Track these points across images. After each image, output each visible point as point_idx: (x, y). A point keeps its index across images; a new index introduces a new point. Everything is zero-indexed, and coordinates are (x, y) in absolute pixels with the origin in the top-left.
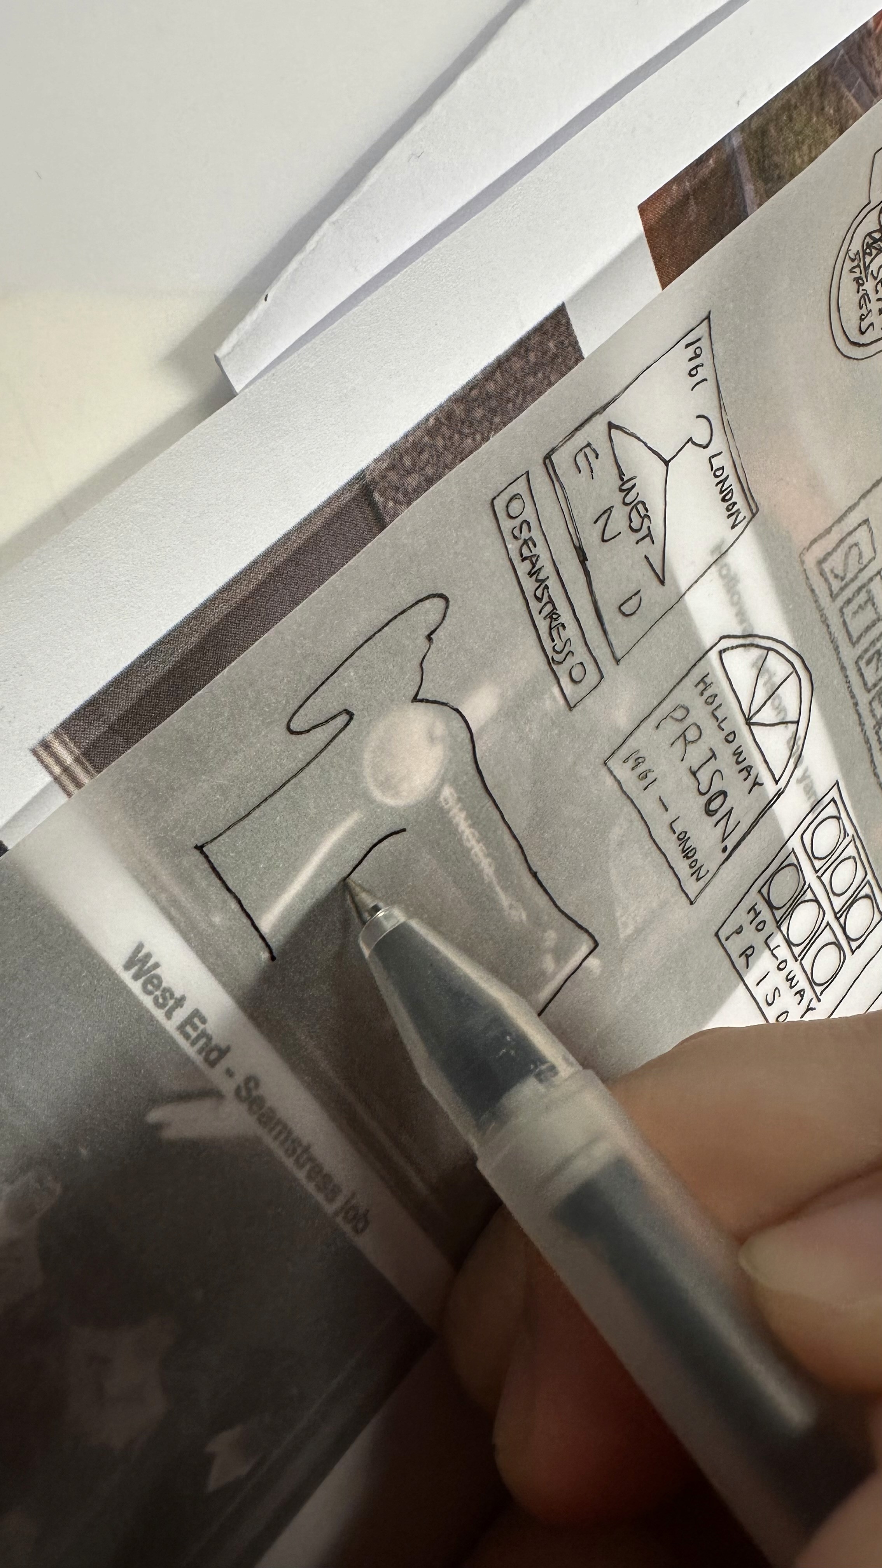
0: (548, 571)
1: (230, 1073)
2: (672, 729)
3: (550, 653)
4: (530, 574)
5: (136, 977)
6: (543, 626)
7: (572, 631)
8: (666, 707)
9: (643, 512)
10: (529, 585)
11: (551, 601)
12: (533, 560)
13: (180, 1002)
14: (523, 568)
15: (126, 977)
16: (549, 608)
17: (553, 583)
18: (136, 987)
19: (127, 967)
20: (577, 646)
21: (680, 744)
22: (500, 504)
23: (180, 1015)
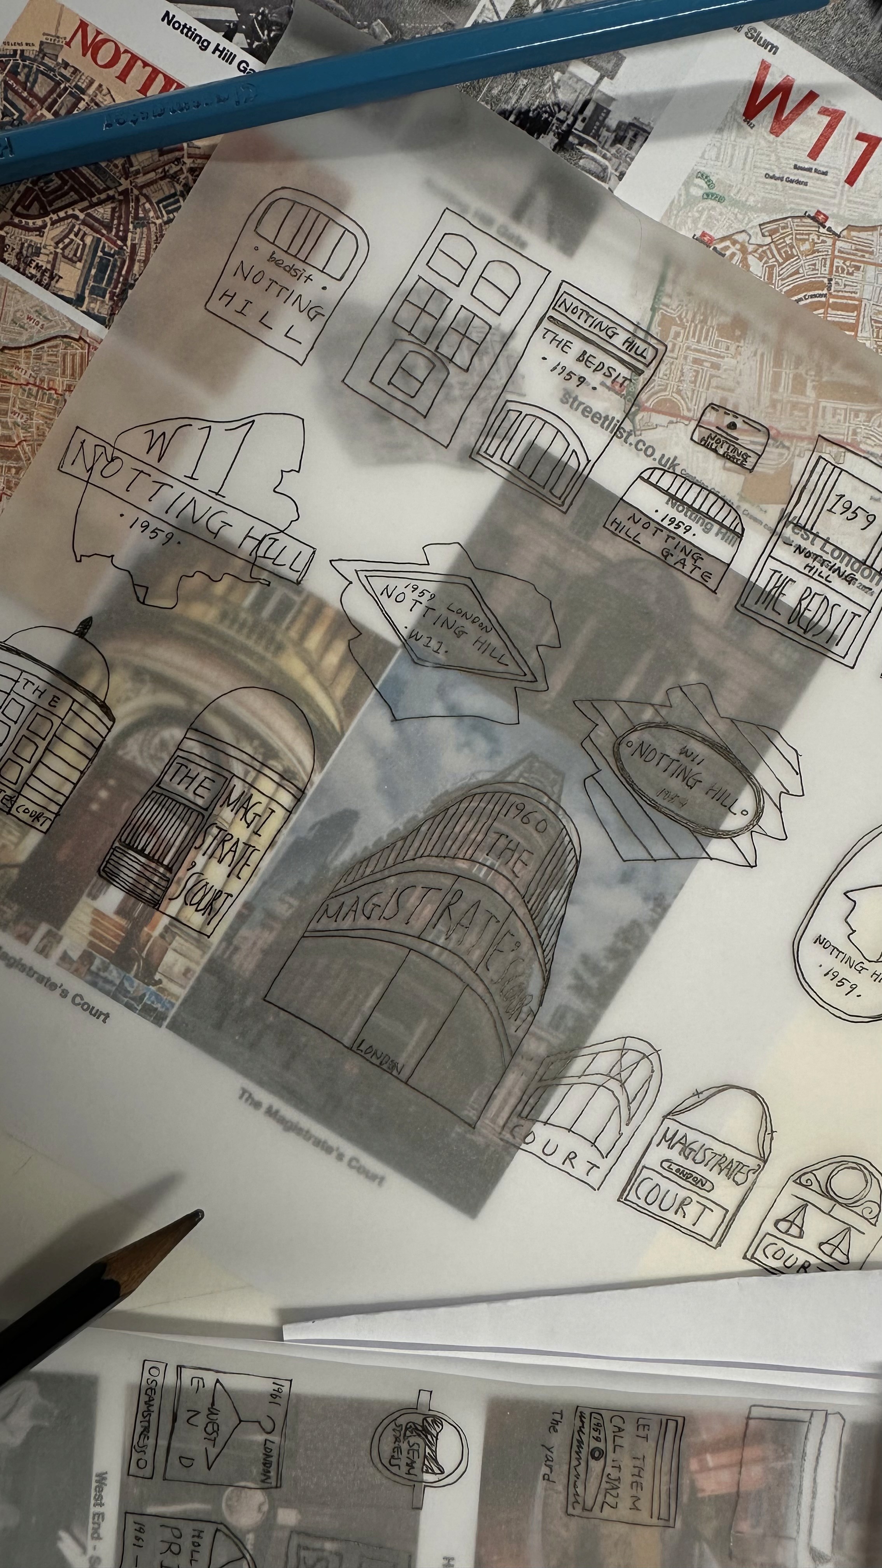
0: (155, 1408)
1: (95, 1548)
2: (168, 1535)
3: (135, 1443)
4: (146, 1403)
5: (96, 1481)
6: (139, 1429)
7: (151, 1442)
8: (173, 1523)
9: (216, 1428)
10: (143, 1406)
11: (149, 1422)
12: (151, 1399)
13: (101, 1505)
14: (144, 1398)
15: (94, 1478)
16: (146, 1424)
17: (154, 1416)
18: (94, 1485)
19: (97, 1475)
20: (150, 1451)
21: (166, 1546)
22: (148, 1365)
23: (98, 1509)
